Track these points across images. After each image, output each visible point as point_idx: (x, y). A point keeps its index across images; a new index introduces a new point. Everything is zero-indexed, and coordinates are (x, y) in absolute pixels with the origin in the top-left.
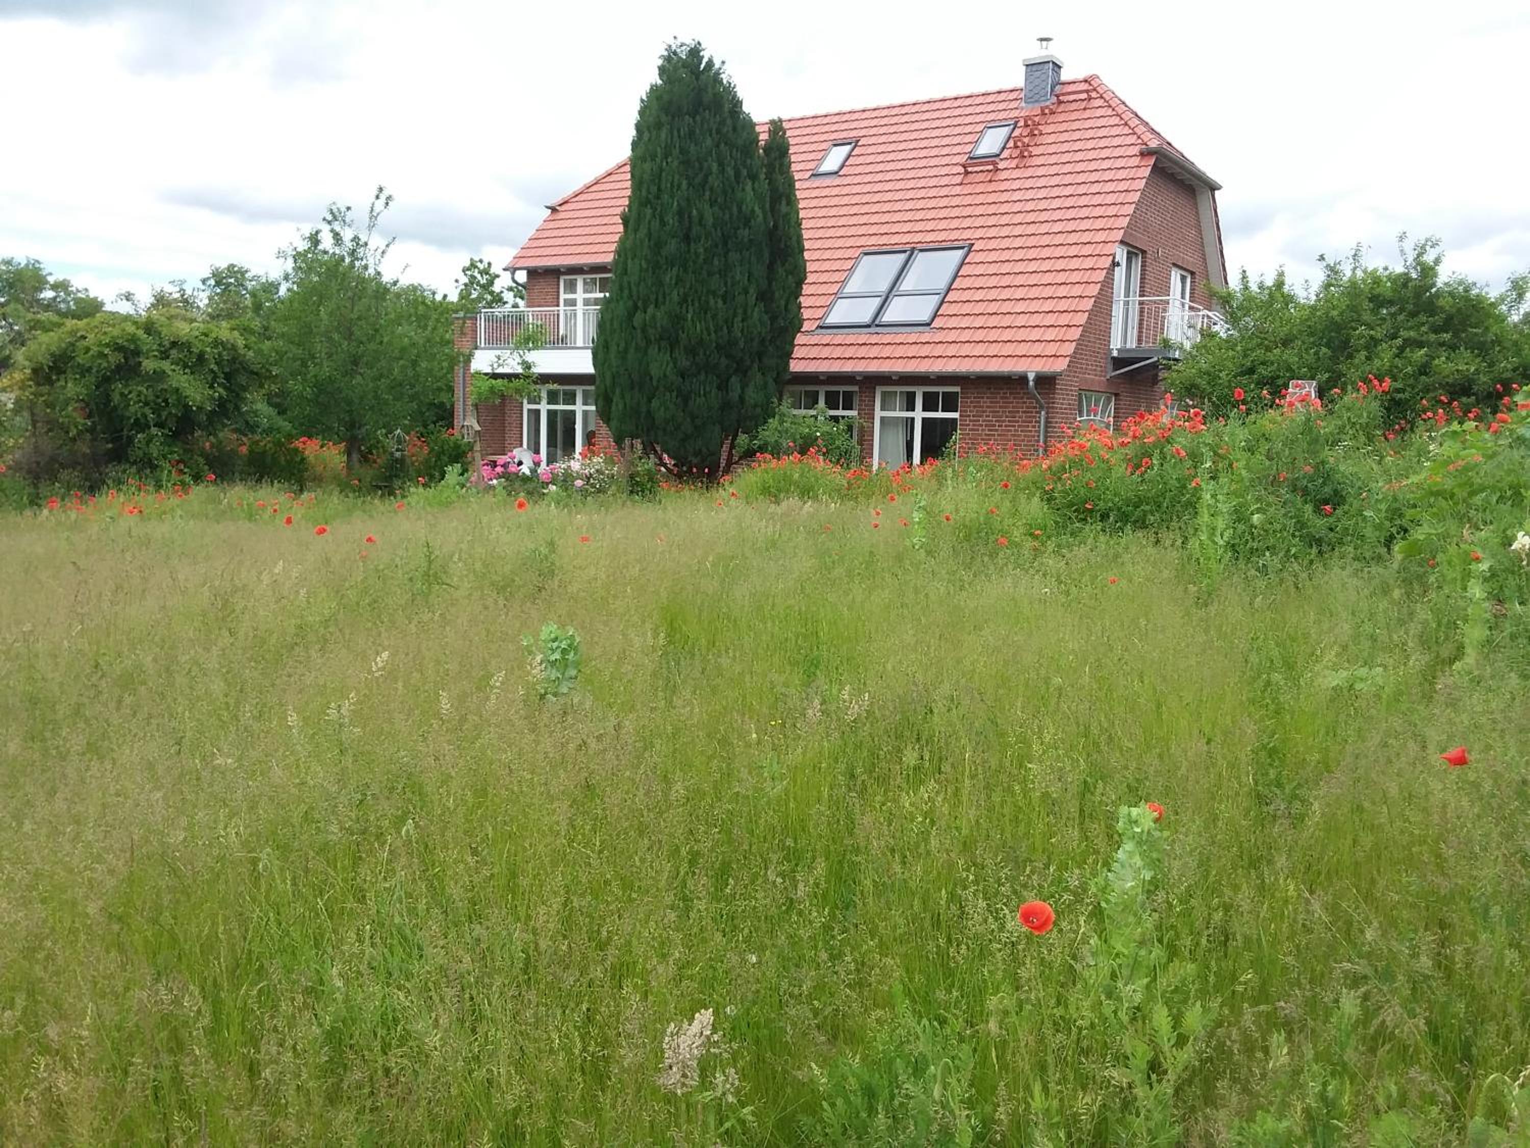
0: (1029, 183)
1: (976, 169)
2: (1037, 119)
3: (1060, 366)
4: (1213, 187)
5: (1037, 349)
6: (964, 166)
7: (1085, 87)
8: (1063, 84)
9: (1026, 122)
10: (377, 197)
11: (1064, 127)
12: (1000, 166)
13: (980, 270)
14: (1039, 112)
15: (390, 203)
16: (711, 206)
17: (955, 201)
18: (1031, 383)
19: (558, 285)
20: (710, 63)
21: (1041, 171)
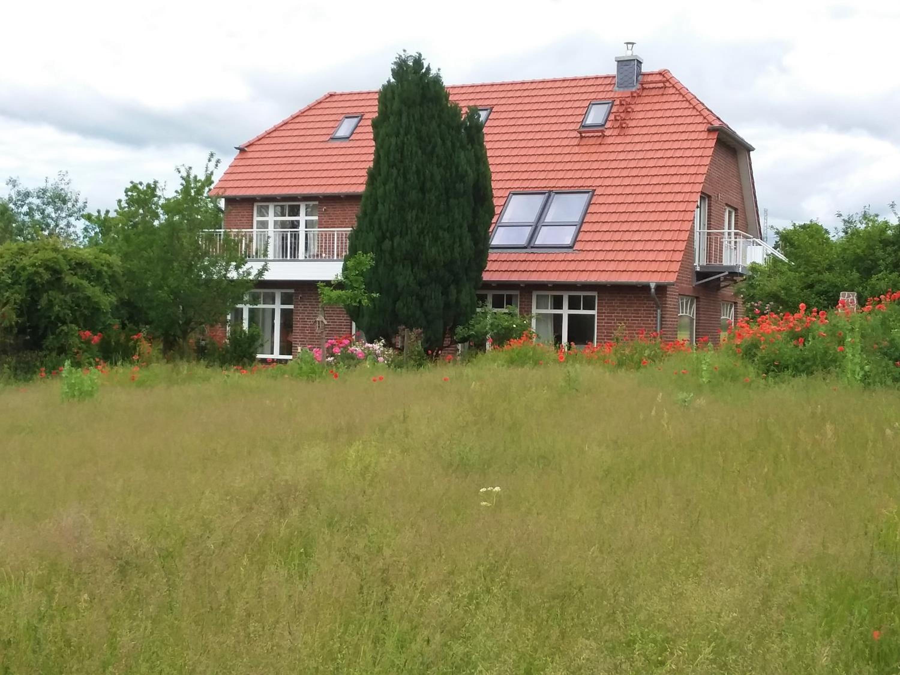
0: (629, 148)
1: (587, 135)
2: (628, 100)
3: (672, 278)
4: (749, 149)
5: (654, 267)
6: (580, 133)
7: (660, 78)
8: (644, 75)
9: (620, 102)
10: (209, 160)
11: (648, 107)
12: (606, 134)
13: (603, 209)
14: (629, 95)
15: (219, 164)
16: (438, 167)
17: (576, 158)
18: (653, 290)
19: (253, 210)
20: (428, 69)
21: (637, 139)
